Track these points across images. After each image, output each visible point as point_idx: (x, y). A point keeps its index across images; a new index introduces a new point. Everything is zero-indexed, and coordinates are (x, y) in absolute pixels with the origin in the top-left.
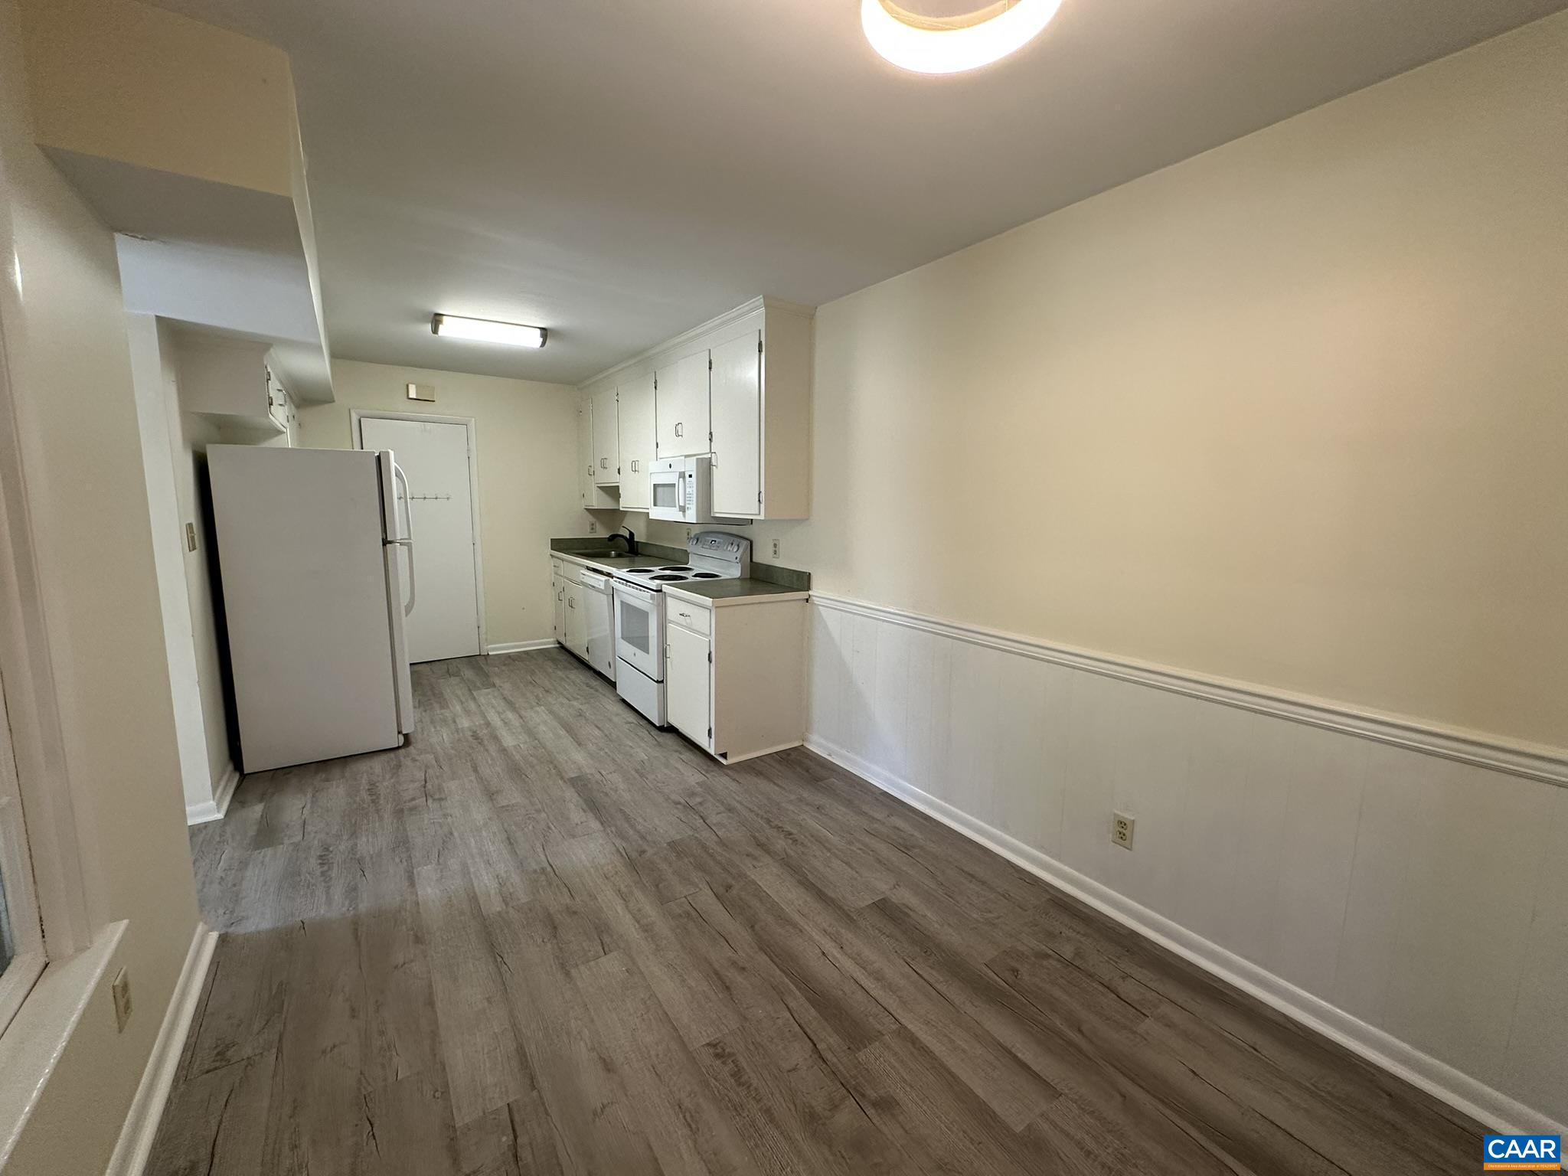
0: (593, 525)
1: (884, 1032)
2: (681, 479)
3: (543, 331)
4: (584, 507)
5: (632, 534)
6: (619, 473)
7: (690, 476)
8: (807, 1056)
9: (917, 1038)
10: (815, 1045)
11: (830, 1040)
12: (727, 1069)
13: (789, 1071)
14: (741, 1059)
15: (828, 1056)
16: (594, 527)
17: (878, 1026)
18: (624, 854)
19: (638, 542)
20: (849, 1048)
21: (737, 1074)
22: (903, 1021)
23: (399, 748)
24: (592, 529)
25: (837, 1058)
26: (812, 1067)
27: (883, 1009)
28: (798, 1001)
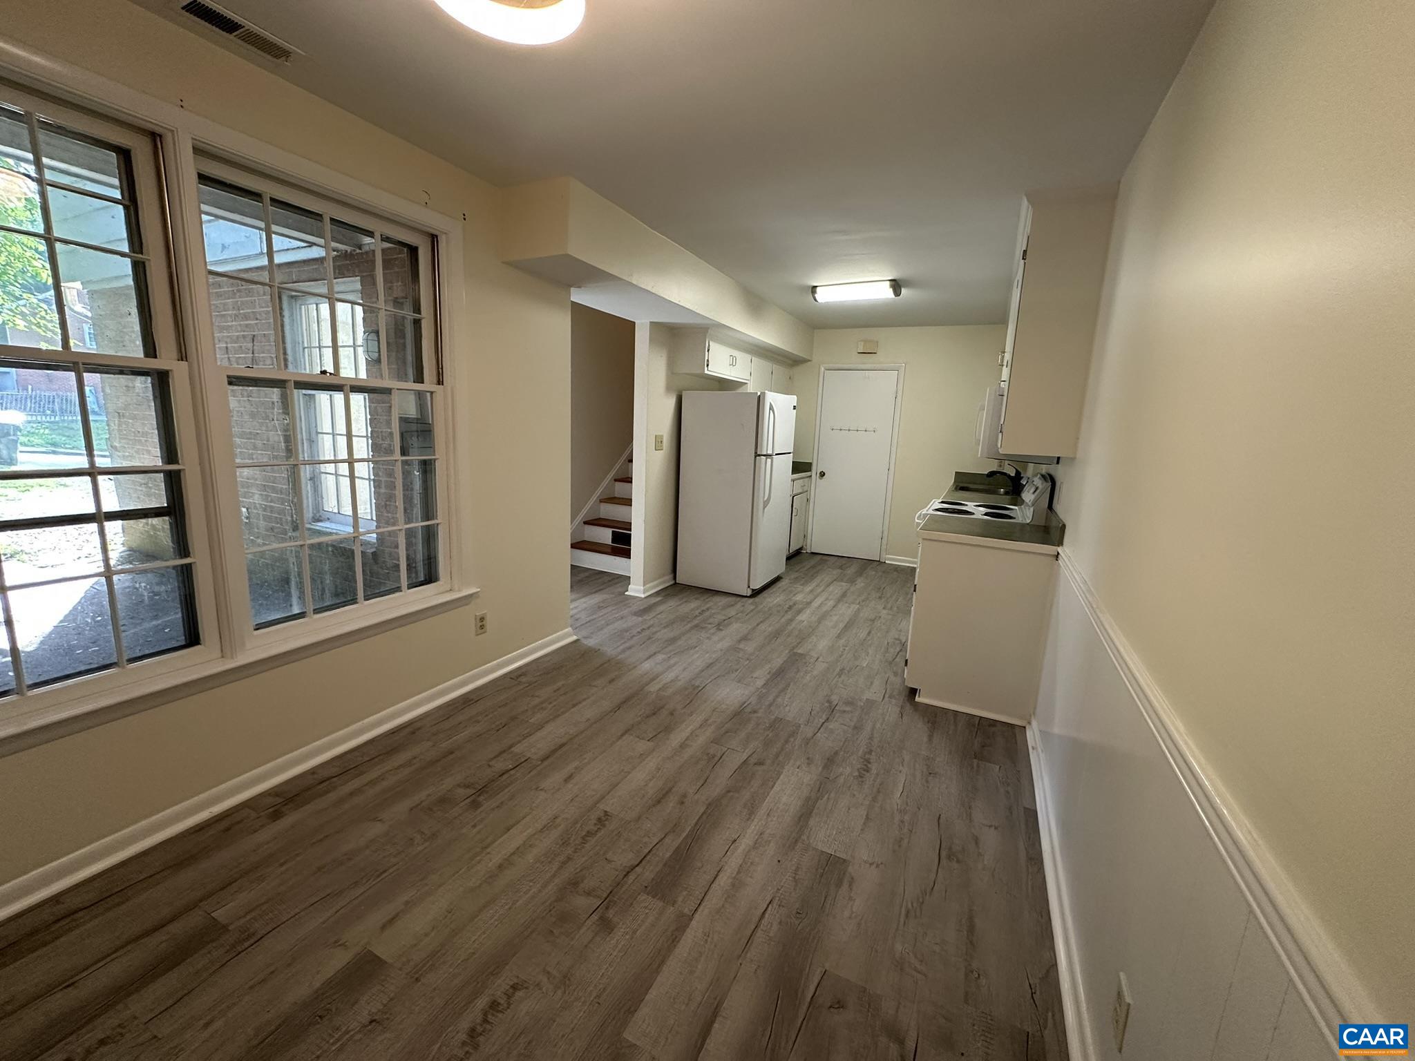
1: (676, 906)
3: (893, 283)
8: (624, 865)
9: (685, 931)
10: (638, 865)
11: (648, 873)
12: (592, 827)
13: (606, 859)
14: (603, 832)
15: (632, 877)
17: (680, 899)
18: (745, 705)
20: (646, 887)
21: (589, 834)
22: (697, 916)
23: (746, 597)
25: (632, 883)
26: (617, 870)
27: (700, 898)
28: (672, 843)
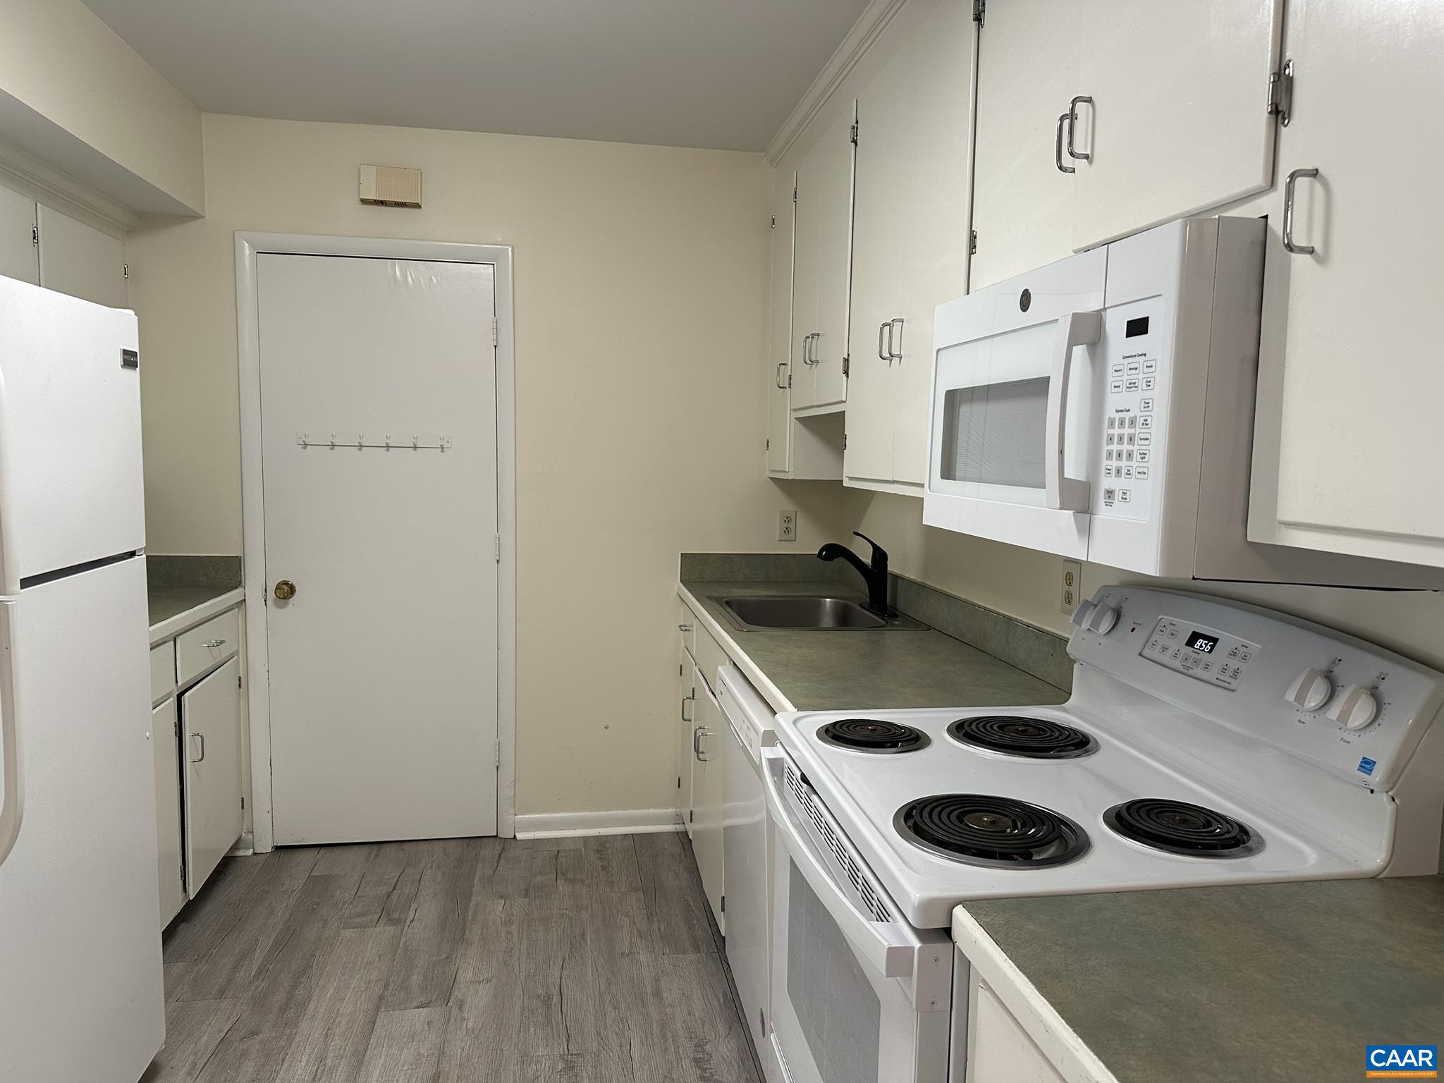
0: (788, 520)
2: (1079, 351)
4: (768, 474)
5: (880, 556)
6: (846, 373)
7: (1137, 327)
16: (791, 526)
19: (896, 577)
24: (787, 531)
